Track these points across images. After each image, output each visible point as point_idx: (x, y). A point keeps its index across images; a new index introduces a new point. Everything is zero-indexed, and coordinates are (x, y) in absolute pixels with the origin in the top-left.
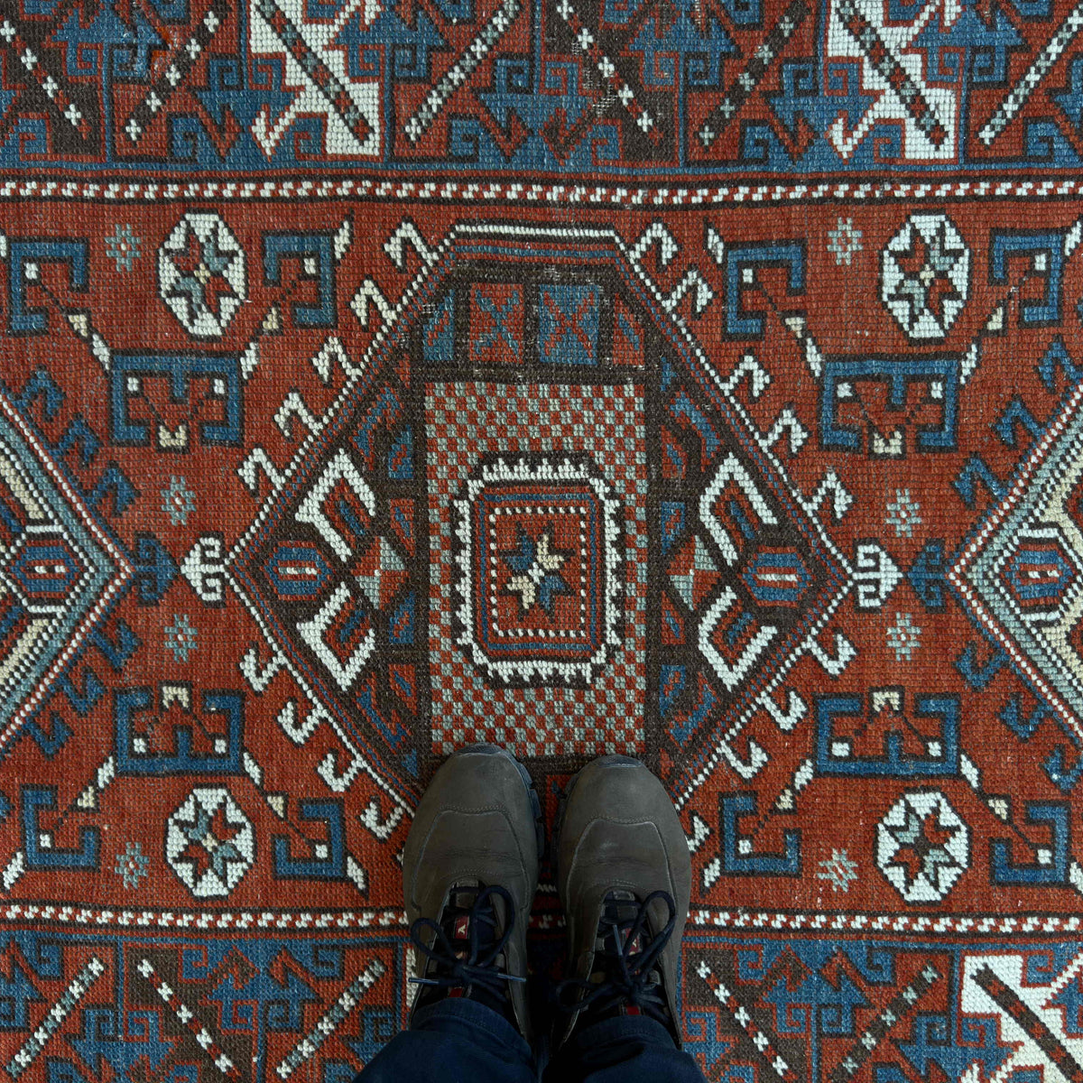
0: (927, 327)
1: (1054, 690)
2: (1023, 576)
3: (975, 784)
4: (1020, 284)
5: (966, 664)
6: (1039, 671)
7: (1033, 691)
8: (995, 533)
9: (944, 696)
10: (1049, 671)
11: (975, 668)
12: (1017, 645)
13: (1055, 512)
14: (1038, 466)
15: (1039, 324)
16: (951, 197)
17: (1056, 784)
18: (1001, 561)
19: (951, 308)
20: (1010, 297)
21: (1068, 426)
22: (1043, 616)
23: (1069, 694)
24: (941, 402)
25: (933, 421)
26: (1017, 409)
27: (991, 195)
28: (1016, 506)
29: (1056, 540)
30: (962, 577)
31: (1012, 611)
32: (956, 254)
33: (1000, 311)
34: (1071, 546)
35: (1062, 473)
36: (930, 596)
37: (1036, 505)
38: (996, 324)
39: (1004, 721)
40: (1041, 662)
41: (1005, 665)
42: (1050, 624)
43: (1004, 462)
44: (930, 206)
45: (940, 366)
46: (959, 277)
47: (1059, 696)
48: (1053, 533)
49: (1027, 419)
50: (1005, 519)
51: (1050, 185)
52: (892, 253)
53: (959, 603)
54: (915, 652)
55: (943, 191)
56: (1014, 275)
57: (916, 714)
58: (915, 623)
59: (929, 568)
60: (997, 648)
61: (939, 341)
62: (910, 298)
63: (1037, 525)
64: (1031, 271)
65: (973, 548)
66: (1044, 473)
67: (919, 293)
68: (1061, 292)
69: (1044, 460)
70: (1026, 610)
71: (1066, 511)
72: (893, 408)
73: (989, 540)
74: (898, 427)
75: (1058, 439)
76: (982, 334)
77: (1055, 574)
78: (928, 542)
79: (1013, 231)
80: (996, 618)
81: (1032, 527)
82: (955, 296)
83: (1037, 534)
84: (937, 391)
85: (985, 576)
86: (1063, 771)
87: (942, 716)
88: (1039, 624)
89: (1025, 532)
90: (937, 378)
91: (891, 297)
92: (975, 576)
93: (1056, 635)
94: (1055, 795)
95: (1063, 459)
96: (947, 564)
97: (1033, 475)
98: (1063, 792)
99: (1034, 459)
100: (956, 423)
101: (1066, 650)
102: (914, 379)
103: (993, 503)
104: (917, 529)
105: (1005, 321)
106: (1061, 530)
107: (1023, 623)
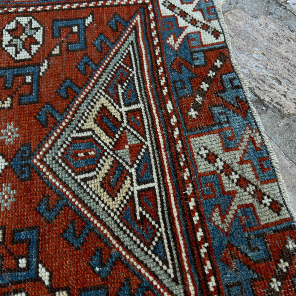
0: (24, 55)
1: (94, 215)
2: (75, 156)
3: (47, 283)
4: (67, 37)
5: (43, 208)
6: (85, 205)
7: (82, 217)
8: (59, 137)
9: (30, 229)
10: (92, 204)
11: (49, 209)
12: (73, 193)
13: (90, 124)
14: (79, 105)
15: (76, 51)
16: (34, 11)
17: (98, 274)
18: (62, 150)
19: (34, 48)
20: (63, 42)
21: (93, 87)
22: (87, 175)
23: (103, 216)
24: (31, 84)
25: (27, 92)
26: (68, 83)
27: (52, 10)
28: (69, 123)
29: (91, 137)
30: (41, 161)
31: (70, 175)
32: (37, 29)
33: (58, 47)
34: (99, 139)
35: (92, 107)
36: (23, 172)
37: (79, 121)
38: (56, 51)
39: (66, 239)
40: (87, 200)
41: (66, 205)
42: (91, 178)
43: (62, 104)
44: (25, 14)
45: (30, 69)
46: (39, 36)
47: (98, 218)
48: (89, 133)
49: (73, 86)
50: (64, 130)
51: (77, 5)
52: (7, 30)
53: (39, 175)
54: (13, 204)
55: (31, 9)
56: (64, 34)
57: (13, 242)
58: (13, 188)
59: (23, 158)
60: (61, 196)
61: (29, 60)
62: (16, 46)
63: (81, 131)
64: (71, 32)
65: (47, 146)
66: (83, 108)
67: (20, 43)
68: (85, 38)
69: (83, 102)
70: (77, 174)
71: (95, 123)
72: (6, 88)
73: (55, 141)
74: (9, 96)
75: (89, 93)
76: (50, 56)
77: (93, 153)
78: (22, 146)
79: (62, 20)
80: (60, 180)
81: (78, 132)
82: (37, 43)
83: (81, 135)
84: (29, 79)
85: (54, 159)
86: (102, 265)
87: (28, 241)
88: (85, 180)
89: (75, 135)
90: (28, 74)
91: (7, 46)
92: (48, 159)
93: (95, 184)
94: (98, 281)
95: (92, 101)
96: (32, 155)
97: (77, 109)
98: (103, 279)
99: (77, 102)
100: (38, 91)
101: (101, 191)
102: (18, 75)
103: (57, 123)
104: (16, 140)
105: (60, 50)
106: (93, 132)
107: (76, 181)
